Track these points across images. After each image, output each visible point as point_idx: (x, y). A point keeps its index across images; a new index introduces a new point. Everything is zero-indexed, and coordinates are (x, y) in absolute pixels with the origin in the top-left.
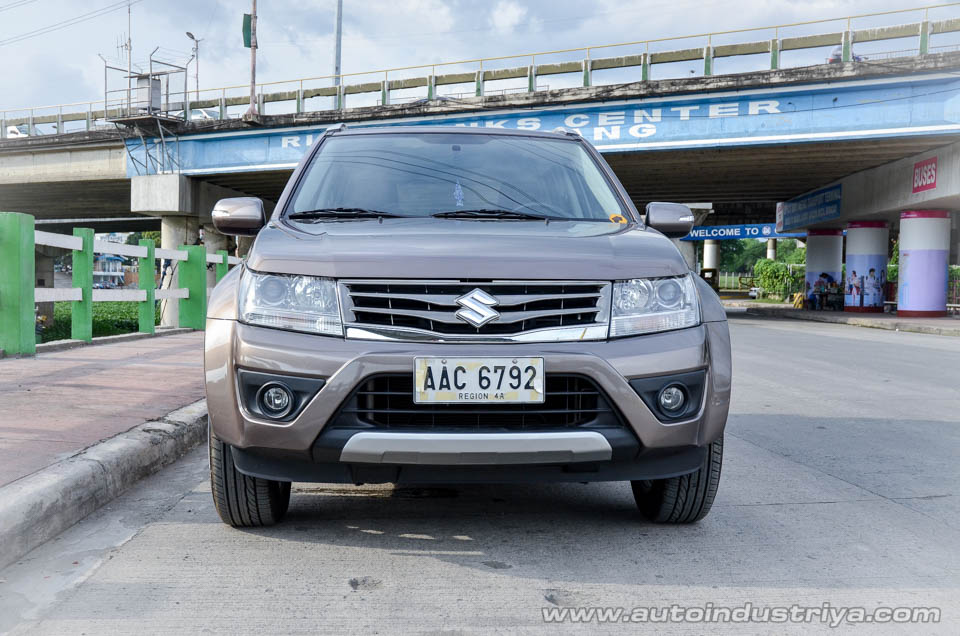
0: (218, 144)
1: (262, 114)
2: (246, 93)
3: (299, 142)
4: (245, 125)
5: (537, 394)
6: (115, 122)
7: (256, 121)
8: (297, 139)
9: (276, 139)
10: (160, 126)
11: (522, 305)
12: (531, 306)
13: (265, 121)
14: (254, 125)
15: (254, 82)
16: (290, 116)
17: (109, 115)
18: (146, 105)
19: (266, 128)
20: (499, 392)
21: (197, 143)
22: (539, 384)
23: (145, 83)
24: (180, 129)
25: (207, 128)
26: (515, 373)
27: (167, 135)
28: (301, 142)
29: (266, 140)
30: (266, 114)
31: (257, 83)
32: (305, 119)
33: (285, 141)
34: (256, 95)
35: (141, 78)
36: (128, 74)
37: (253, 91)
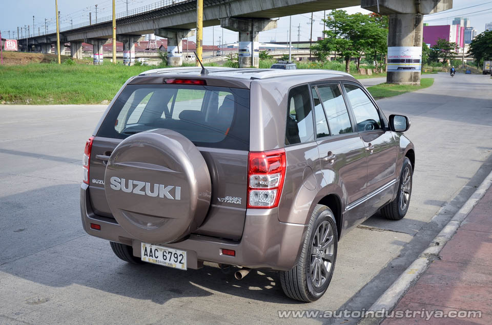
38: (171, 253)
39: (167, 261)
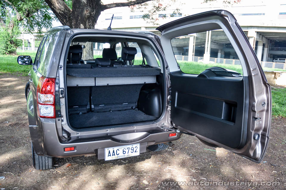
38: (129, 148)
39: (126, 154)
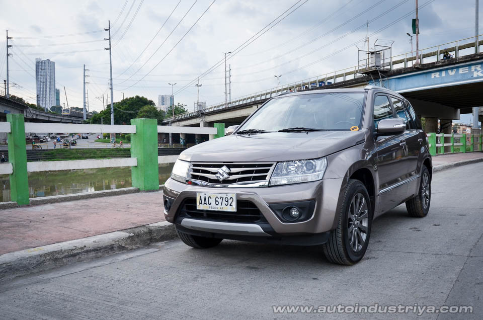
0: (405, 79)
1: (422, 63)
2: (414, 55)
3: (439, 75)
4: (415, 69)
5: (233, 208)
6: (363, 73)
7: (419, 67)
8: (438, 73)
9: (429, 74)
10: (380, 73)
11: (239, 172)
12: (243, 173)
13: (423, 67)
14: (418, 69)
15: (418, 49)
16: (434, 63)
17: (359, 71)
18: (374, 65)
19: (424, 70)
20: (221, 207)
21: (397, 80)
22: (234, 204)
23: (374, 55)
24: (389, 74)
25: (399, 72)
26: (227, 200)
27: (383, 77)
28: (440, 75)
29: (425, 75)
30: (424, 63)
31: (419, 49)
32: (440, 64)
33: (433, 75)
34: (419, 55)
35: (372, 53)
36: (367, 53)
37: (417, 53)
